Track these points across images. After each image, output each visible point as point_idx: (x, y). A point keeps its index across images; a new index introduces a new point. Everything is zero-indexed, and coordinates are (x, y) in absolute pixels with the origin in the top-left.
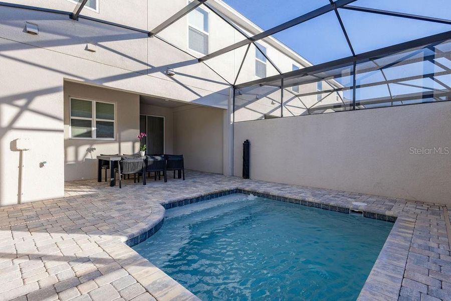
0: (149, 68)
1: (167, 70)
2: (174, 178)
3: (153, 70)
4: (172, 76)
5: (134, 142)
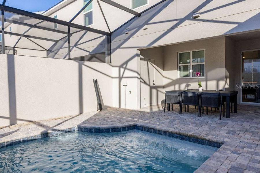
0: (178, 21)
1: (193, 16)
3: (181, 21)
4: (198, 18)
5: (218, 81)
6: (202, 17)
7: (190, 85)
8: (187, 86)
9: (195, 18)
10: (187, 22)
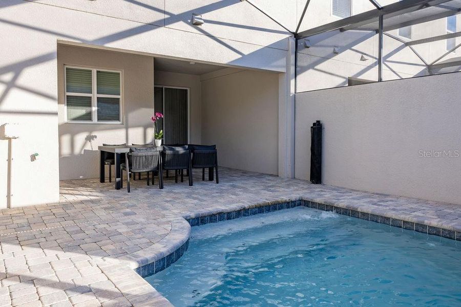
0: (167, 16)
1: (192, 18)
2: (203, 179)
3: (173, 19)
4: (199, 26)
5: (146, 127)
6: (205, 27)
7: (96, 137)
8: (89, 138)
9: (196, 25)
10: (181, 25)
